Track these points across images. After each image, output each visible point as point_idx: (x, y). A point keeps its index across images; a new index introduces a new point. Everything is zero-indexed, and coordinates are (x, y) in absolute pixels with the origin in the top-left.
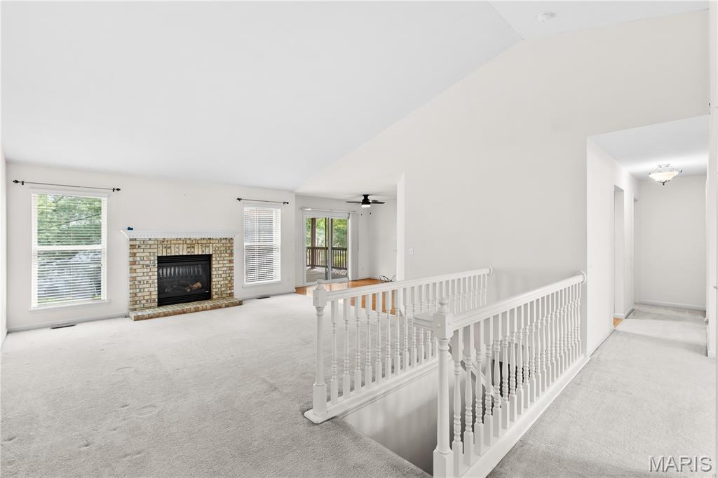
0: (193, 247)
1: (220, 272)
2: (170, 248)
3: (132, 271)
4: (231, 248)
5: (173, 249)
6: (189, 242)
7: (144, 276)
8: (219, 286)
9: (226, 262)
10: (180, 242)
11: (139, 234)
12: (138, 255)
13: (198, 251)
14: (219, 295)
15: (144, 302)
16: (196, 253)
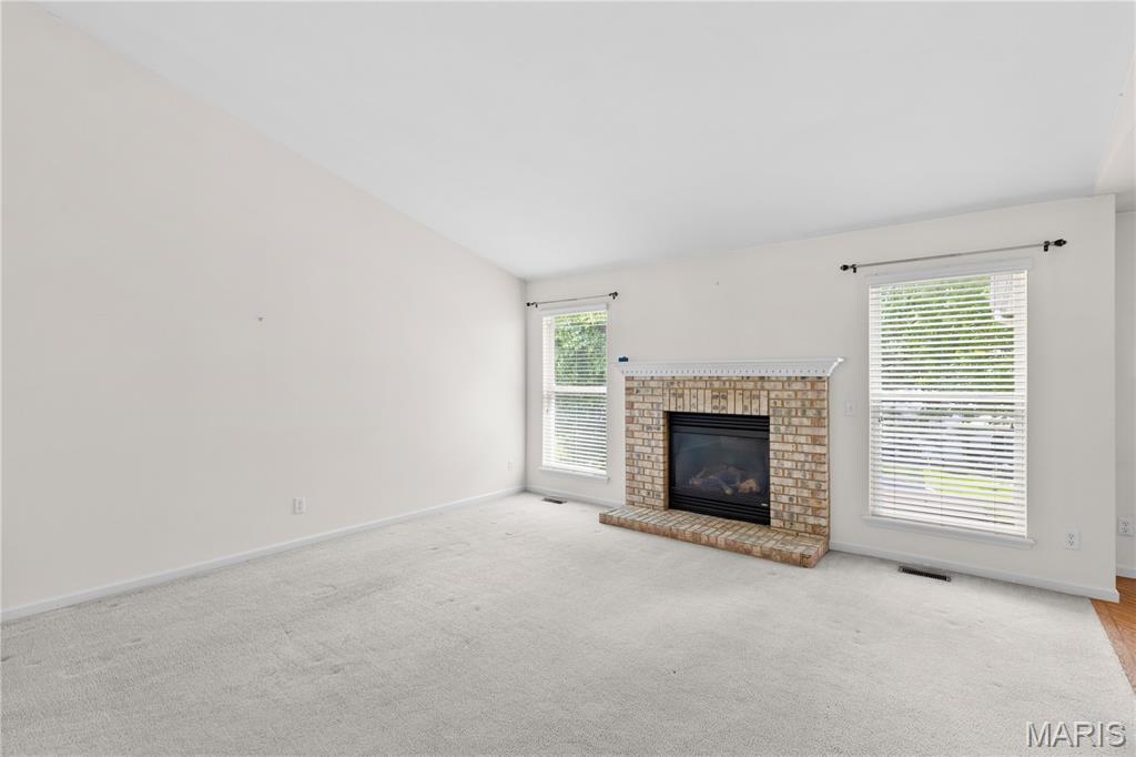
0: (725, 398)
1: (788, 465)
2: (682, 396)
3: (630, 434)
4: (818, 405)
5: (687, 398)
6: (717, 385)
7: (643, 445)
8: (785, 499)
9: (803, 440)
10: (701, 384)
11: (639, 369)
12: (636, 406)
13: (734, 407)
14: (784, 521)
15: (644, 493)
16: (730, 412)
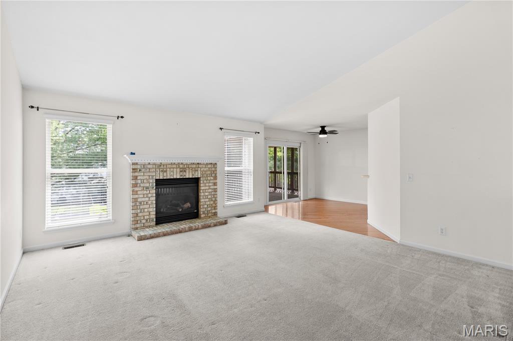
0: (185, 171)
1: (207, 194)
2: (166, 171)
3: (135, 193)
4: (215, 172)
5: (168, 172)
6: (181, 166)
7: (144, 197)
8: (206, 206)
9: (211, 184)
10: (175, 166)
11: (140, 159)
12: (139, 178)
13: (189, 175)
14: (205, 214)
15: (144, 221)
16: (187, 177)
